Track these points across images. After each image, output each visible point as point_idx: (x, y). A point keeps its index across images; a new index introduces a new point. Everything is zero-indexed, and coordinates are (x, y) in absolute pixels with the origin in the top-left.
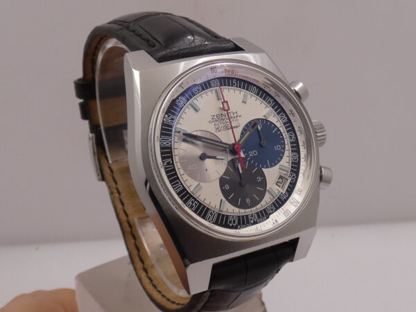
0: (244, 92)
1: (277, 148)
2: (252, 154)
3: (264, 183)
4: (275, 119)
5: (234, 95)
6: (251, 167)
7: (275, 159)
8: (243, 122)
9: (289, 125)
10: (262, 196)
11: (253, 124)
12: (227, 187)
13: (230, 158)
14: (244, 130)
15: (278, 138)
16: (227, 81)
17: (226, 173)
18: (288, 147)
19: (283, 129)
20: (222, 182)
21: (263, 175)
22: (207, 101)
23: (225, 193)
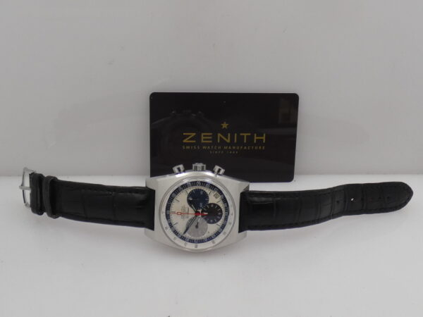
0: (174, 200)
1: (201, 193)
2: (201, 205)
3: (215, 205)
4: (189, 190)
5: (176, 207)
6: (206, 207)
7: (205, 196)
8: (187, 205)
9: (194, 183)
10: (219, 207)
11: (190, 202)
12: (212, 221)
13: (200, 216)
14: (191, 206)
15: (198, 191)
16: (168, 207)
17: (206, 219)
18: (202, 188)
19: (194, 188)
20: (209, 222)
21: (211, 204)
22: (174, 218)
23: (214, 222)
